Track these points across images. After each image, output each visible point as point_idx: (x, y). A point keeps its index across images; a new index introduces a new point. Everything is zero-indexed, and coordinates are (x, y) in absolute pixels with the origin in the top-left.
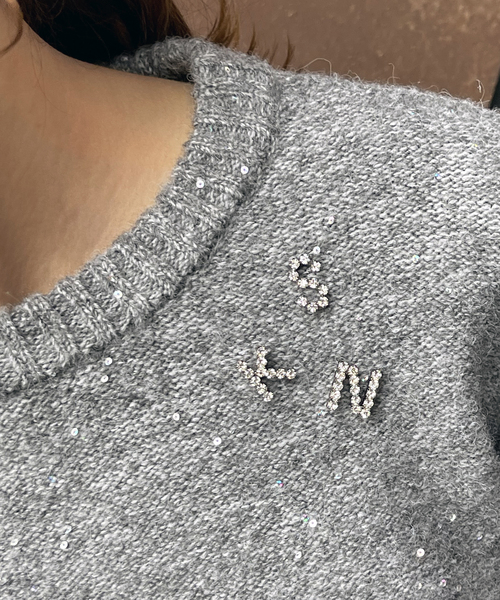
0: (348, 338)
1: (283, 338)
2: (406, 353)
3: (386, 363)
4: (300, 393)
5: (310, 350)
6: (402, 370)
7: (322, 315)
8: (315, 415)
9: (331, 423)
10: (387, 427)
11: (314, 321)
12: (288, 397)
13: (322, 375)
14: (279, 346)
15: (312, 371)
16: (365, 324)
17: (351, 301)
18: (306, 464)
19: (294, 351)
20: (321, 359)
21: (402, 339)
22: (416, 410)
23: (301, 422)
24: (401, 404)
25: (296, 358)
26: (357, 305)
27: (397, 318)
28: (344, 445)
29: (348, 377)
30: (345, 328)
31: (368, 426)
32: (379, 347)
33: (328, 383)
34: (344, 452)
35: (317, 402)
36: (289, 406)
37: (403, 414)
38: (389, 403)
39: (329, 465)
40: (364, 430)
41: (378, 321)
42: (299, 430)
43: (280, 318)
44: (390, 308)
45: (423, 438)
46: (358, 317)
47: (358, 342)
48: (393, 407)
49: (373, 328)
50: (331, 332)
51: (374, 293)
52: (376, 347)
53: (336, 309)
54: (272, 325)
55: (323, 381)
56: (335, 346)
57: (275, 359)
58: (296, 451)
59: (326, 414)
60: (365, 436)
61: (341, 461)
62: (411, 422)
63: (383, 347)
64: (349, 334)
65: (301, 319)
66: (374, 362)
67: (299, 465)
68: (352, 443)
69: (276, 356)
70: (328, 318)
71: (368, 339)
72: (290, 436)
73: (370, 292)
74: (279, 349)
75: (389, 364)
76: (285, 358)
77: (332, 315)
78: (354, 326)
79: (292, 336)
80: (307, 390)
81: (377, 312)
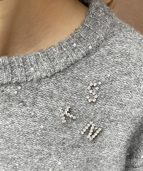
0: (97, 114)
1: (77, 105)
2: (112, 126)
3: (104, 126)
4: (74, 124)
5: (84, 112)
6: (108, 131)
7: (92, 103)
8: (75, 132)
9: (79, 137)
10: (96, 145)
11: (89, 104)
12: (70, 124)
13: (84, 121)
14: (74, 107)
15: (81, 119)
16: (103, 112)
17: (103, 103)
18: (66, 145)
19: (78, 111)
20: (85, 117)
21: (112, 121)
22: (107, 145)
23: (70, 133)
24: (103, 141)
25: (78, 113)
26: (104, 105)
27: (114, 115)
28: (80, 144)
29: (91, 126)
30: (97, 110)
31: (90, 142)
32: (105, 121)
33: (84, 125)
34: (79, 147)
35: (78, 129)
36: (69, 126)
37: (103, 144)
38: (100, 139)
39: (73, 148)
40: (88, 143)
41: (108, 113)
42: (69, 134)
43: (79, 99)
44: (113, 111)
45: (105, 153)
46: (102, 109)
47: (99, 117)
48: (100, 141)
49: (105, 114)
50: (92, 110)
51: (111, 104)
52: (103, 120)
53: (97, 103)
54: (75, 100)
55: (83, 123)
56: (92, 115)
57: (72, 111)
58: (65, 140)
59: (79, 134)
60: (88, 145)
61: (77, 149)
62: (104, 147)
63: (106, 121)
64: (97, 113)
65: (85, 102)
66: (101, 125)
67: (64, 145)
68: (83, 145)
69: (72, 110)
70: (93, 105)
71: (102, 117)
72: (65, 135)
73: (109, 103)
74: (74, 108)
75: (105, 127)
76: (75, 111)
77: (95, 105)
78: (100, 111)
79: (80, 106)
80: (77, 124)
81: (109, 110)
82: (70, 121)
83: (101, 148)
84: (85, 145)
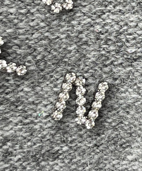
82: (12, 82)
83: (121, 145)
84: (71, 147)
